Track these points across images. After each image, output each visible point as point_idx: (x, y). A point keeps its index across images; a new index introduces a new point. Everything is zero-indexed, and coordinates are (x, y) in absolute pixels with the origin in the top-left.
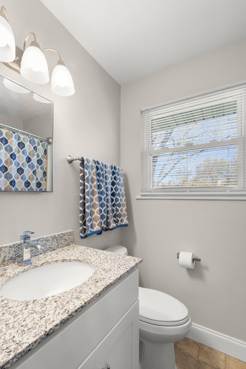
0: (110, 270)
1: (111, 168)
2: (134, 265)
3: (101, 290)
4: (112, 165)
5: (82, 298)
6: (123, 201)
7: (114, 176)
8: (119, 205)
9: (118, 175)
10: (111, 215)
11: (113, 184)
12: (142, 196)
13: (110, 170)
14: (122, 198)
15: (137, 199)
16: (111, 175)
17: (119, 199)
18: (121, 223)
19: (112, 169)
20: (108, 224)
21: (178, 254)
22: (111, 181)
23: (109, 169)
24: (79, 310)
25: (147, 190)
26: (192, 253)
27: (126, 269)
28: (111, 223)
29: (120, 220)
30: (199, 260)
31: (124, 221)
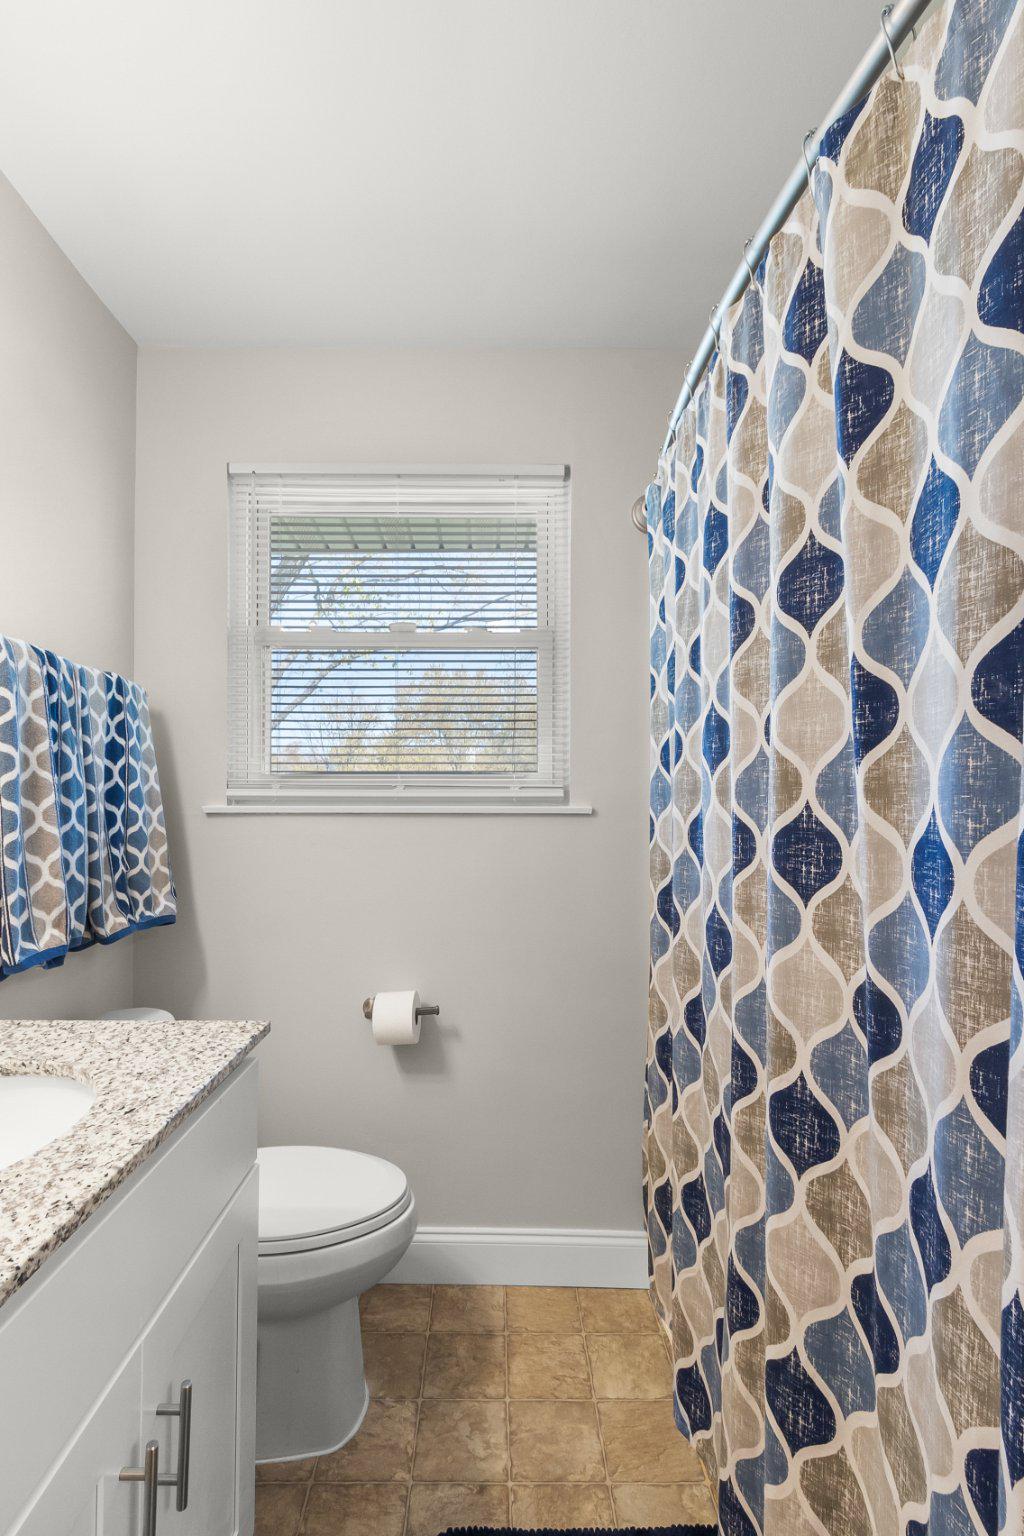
0: (164, 1071)
1: (104, 684)
2: (247, 1042)
3: (161, 1127)
4: (110, 674)
5: (99, 1162)
6: (155, 823)
7: (119, 718)
8: (139, 840)
9: (135, 716)
10: (106, 882)
11: (113, 751)
12: (230, 801)
13: (102, 694)
14: (149, 809)
15: (209, 815)
16: (105, 714)
17: (140, 814)
18: (148, 913)
19: (109, 689)
20: (92, 918)
21: (367, 1005)
22: (107, 740)
23: (96, 690)
24: (105, 1194)
25: (252, 778)
26: (413, 992)
27: (222, 1057)
28: (107, 914)
29: (141, 899)
30: (436, 1011)
31: (157, 905)
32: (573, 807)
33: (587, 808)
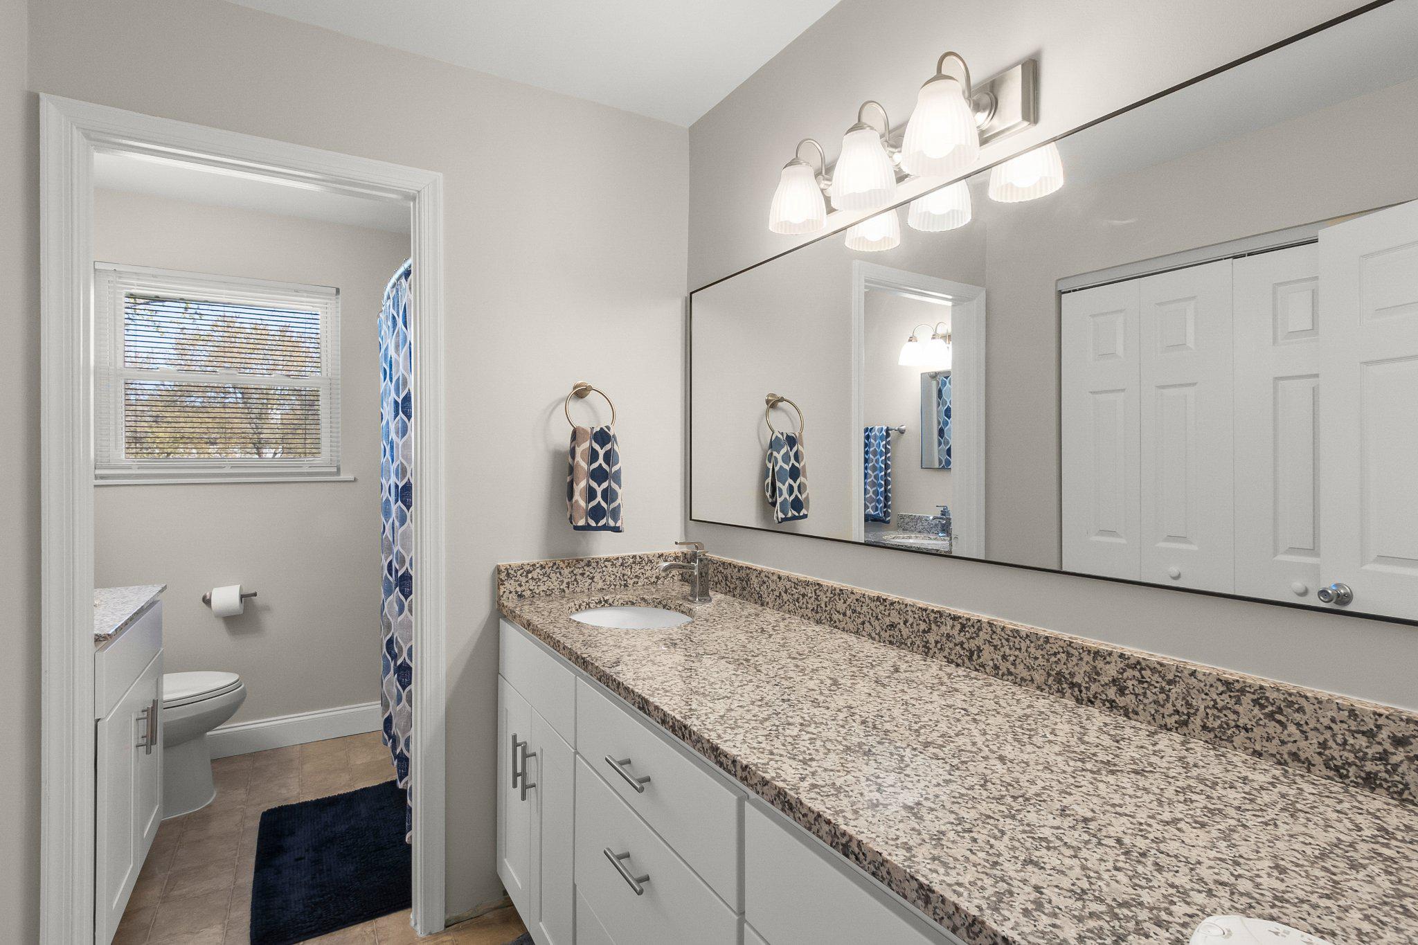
12: (98, 477)
25: (114, 463)
26: (240, 584)
30: (254, 595)
32: (342, 477)
33: (351, 477)
